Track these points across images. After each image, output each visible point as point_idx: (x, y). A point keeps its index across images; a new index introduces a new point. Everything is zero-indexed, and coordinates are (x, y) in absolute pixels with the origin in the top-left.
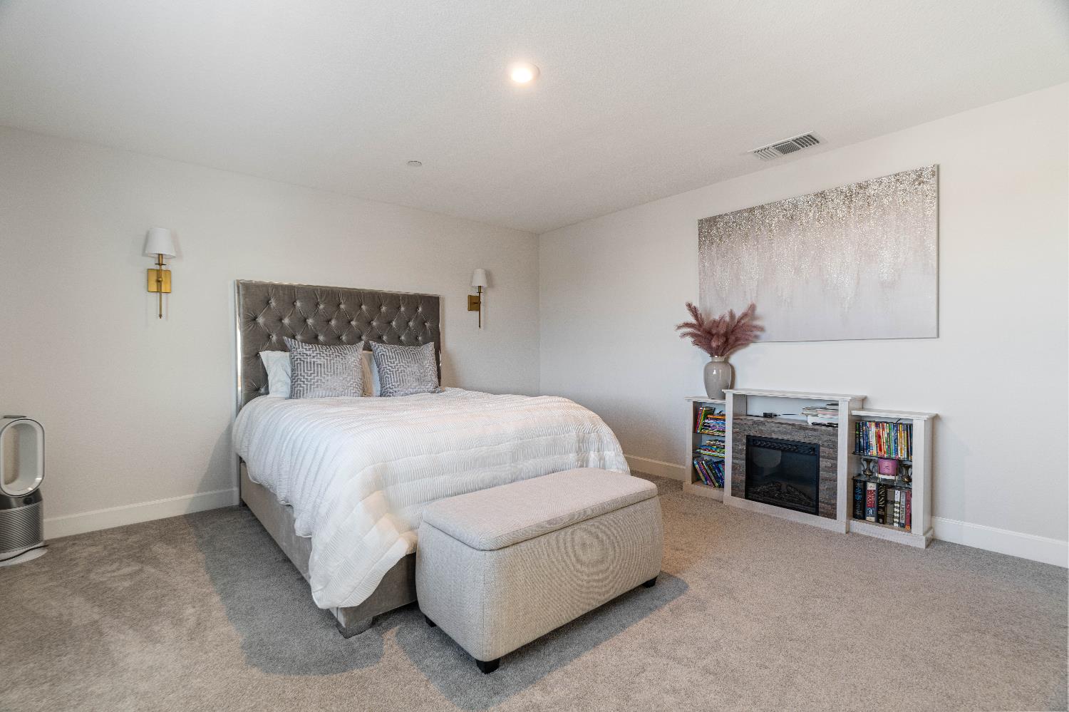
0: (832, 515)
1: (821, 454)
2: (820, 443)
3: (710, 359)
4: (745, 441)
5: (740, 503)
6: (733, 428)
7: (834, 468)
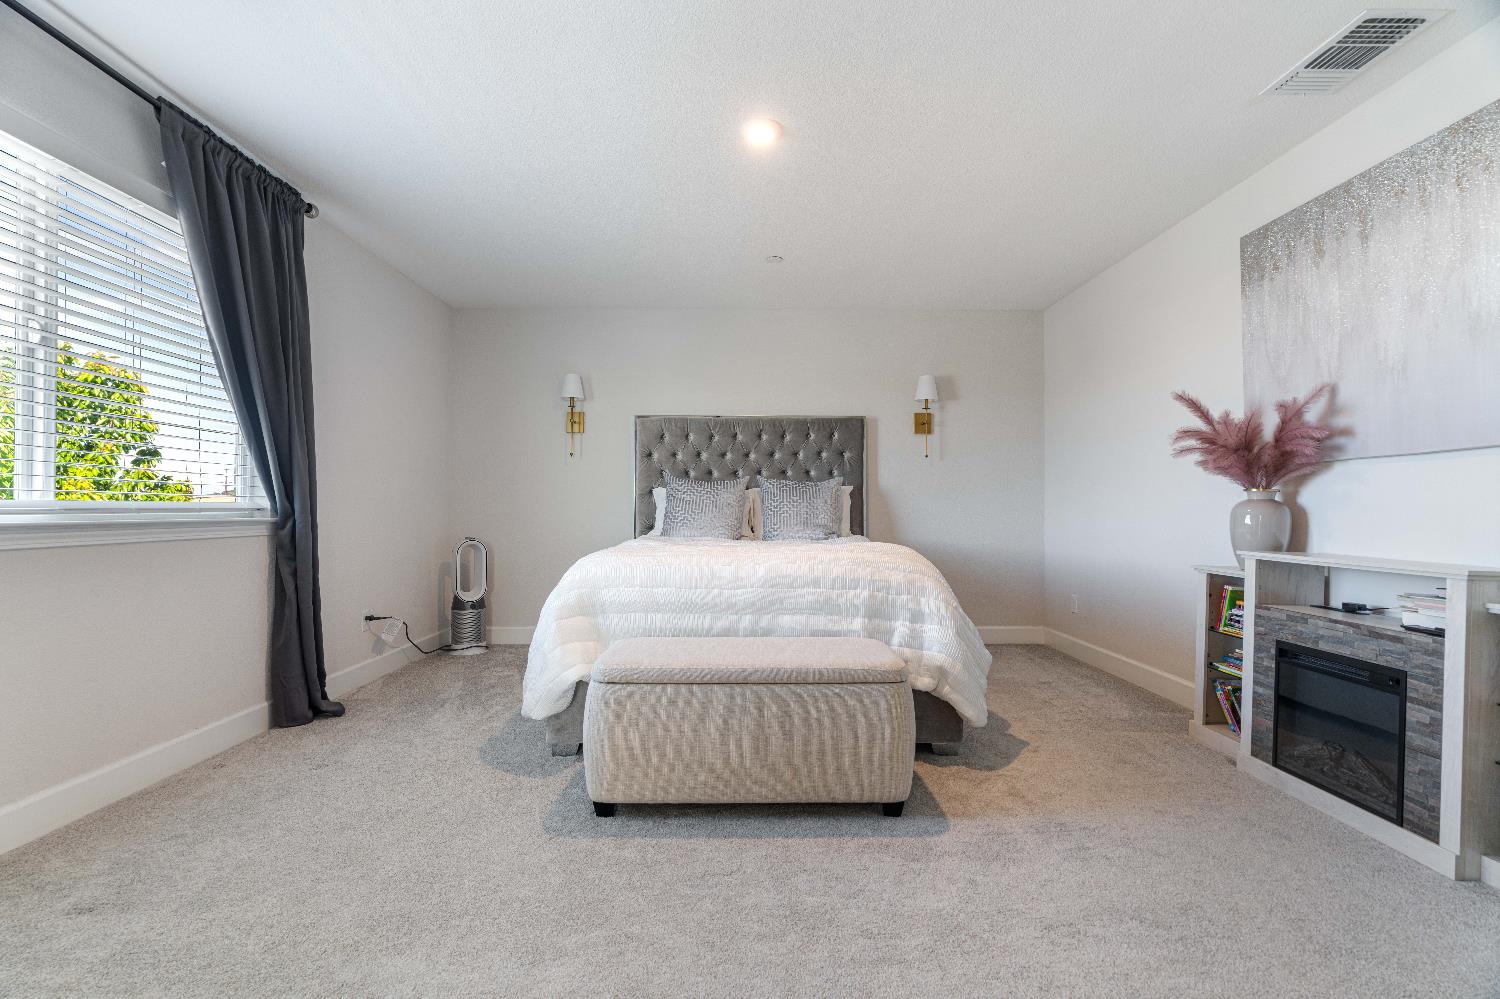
0: (1432, 834)
1: (1410, 694)
2: (1407, 668)
3: (1245, 496)
4: (1273, 651)
5: (1263, 771)
6: (1256, 624)
7: (1435, 728)
